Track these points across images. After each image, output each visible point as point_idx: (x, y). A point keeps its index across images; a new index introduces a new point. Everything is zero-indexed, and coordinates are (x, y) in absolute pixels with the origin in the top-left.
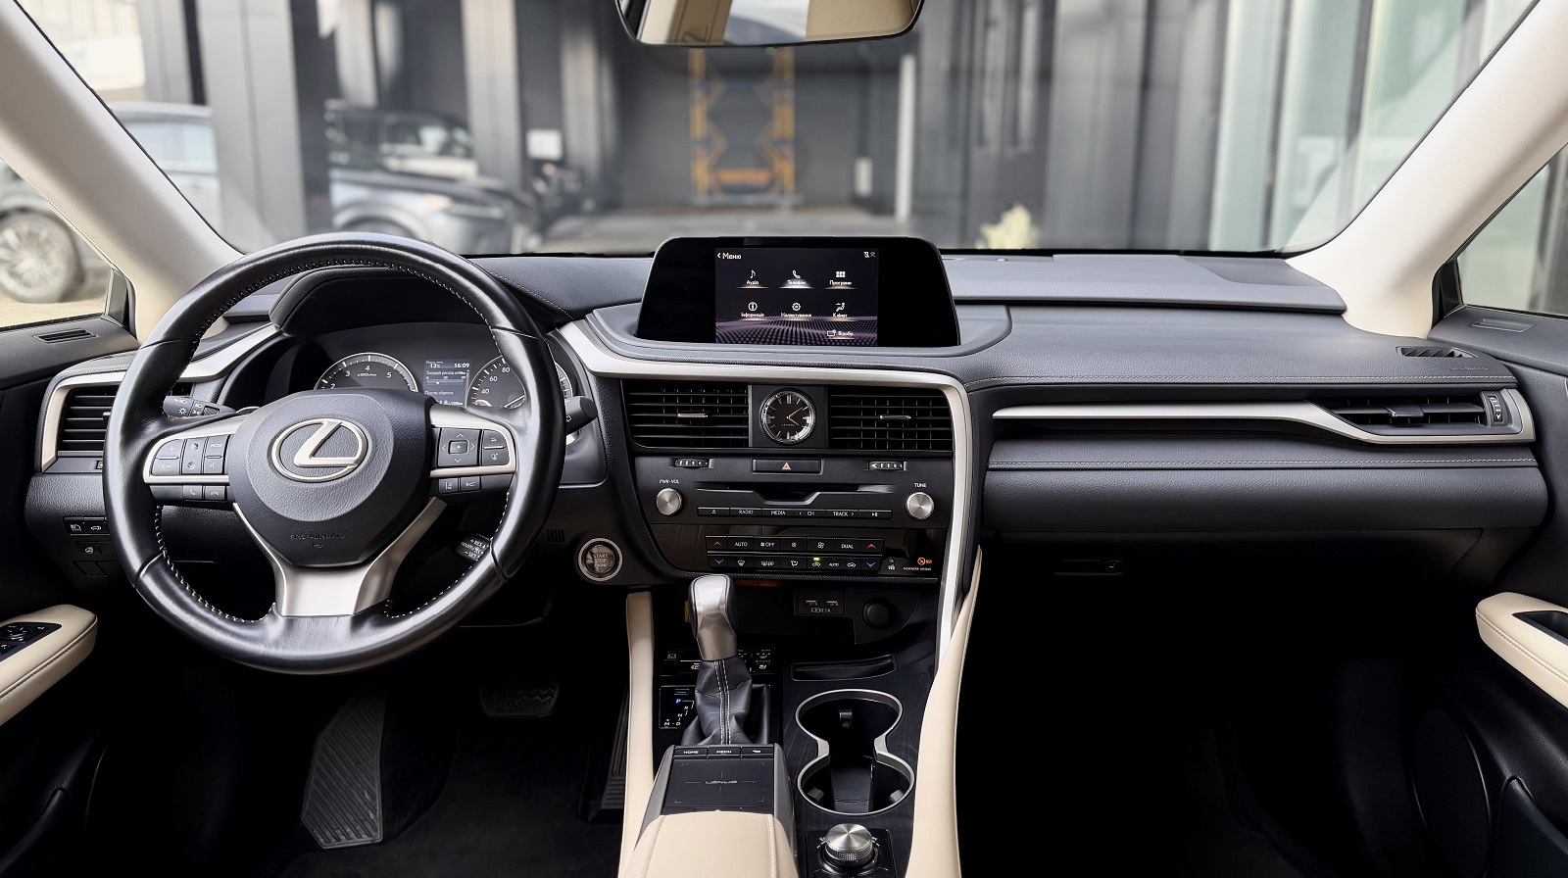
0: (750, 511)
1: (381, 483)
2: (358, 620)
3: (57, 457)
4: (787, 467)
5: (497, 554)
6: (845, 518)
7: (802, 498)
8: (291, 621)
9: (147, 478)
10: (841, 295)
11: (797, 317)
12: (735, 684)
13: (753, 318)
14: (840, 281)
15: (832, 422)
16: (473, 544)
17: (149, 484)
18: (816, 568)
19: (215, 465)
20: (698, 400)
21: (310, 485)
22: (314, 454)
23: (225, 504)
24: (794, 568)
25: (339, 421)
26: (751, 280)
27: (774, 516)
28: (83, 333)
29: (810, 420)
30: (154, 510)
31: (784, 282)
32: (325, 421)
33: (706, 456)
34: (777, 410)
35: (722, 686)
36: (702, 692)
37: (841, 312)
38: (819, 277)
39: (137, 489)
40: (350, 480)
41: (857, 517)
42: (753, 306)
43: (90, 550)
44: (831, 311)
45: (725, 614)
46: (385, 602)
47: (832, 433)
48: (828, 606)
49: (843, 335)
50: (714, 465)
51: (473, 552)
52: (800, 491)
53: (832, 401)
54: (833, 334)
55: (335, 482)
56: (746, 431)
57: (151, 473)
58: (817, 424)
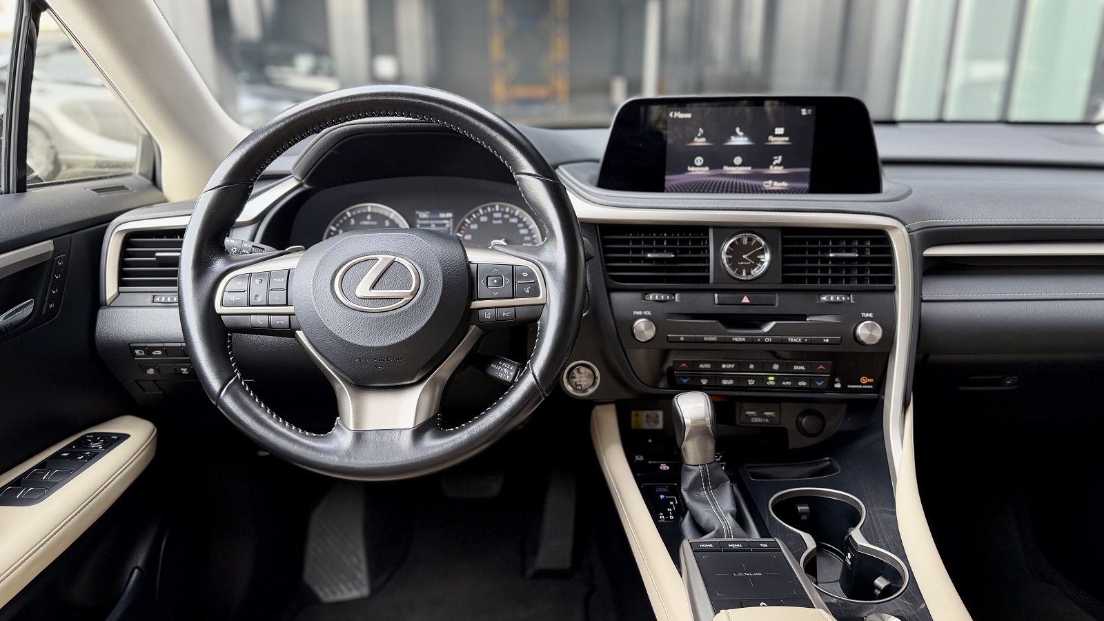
0: (714, 339)
1: (434, 312)
2: (418, 433)
3: (119, 293)
4: (746, 300)
5: (537, 374)
6: (799, 343)
7: (759, 327)
8: (359, 436)
9: (219, 309)
10: (778, 150)
11: (738, 168)
12: (717, 485)
13: (699, 170)
14: (779, 137)
15: (784, 260)
16: (501, 366)
17: (220, 315)
18: (771, 387)
19: (279, 297)
20: (660, 242)
21: (372, 315)
22: (373, 287)
23: (290, 332)
24: (752, 387)
25: (393, 257)
26: (699, 137)
27: (735, 342)
28: (122, 188)
29: (766, 257)
30: (226, 338)
31: (728, 139)
32: (381, 257)
33: (672, 292)
34: (736, 251)
35: (706, 486)
36: (689, 491)
37: (777, 165)
38: (759, 132)
39: (211, 320)
40: (407, 310)
41: (810, 343)
42: (699, 160)
43: (151, 371)
44: (768, 163)
45: (709, 426)
46: (436, 416)
47: (785, 270)
48: (765, 417)
49: (778, 185)
50: (680, 299)
51: (502, 372)
52: (756, 321)
53: (784, 242)
54: (768, 184)
55: (395, 312)
56: (708, 268)
57: (222, 305)
58: (772, 262)
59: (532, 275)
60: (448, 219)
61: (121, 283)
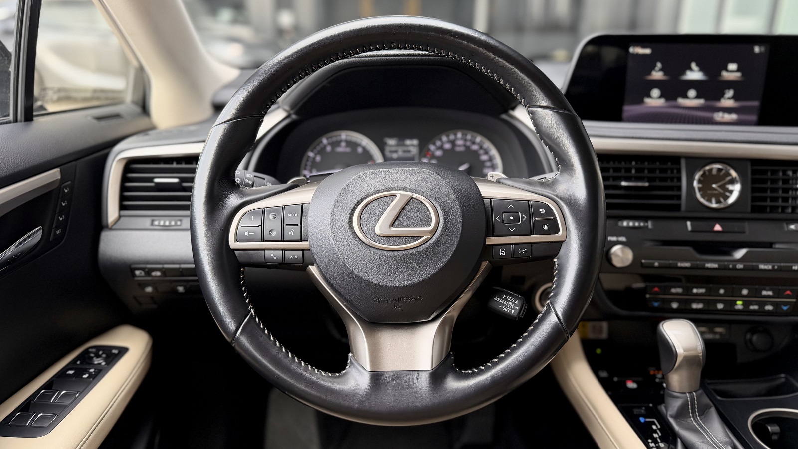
0: (688, 265)
2: (437, 376)
3: (120, 216)
4: (718, 228)
5: (560, 314)
6: (769, 271)
7: (729, 254)
8: (376, 378)
9: (233, 244)
10: (730, 84)
11: (692, 100)
12: (703, 412)
13: (655, 100)
14: (732, 72)
15: (754, 190)
16: (505, 299)
17: (233, 250)
18: (739, 311)
19: (293, 232)
20: (629, 170)
21: (392, 253)
22: (392, 225)
23: (301, 266)
24: (721, 310)
25: (410, 193)
26: (657, 72)
27: (708, 269)
28: (117, 116)
29: (736, 188)
30: (240, 273)
31: (684, 73)
32: (399, 194)
33: (645, 219)
34: (706, 180)
35: (692, 413)
36: (676, 417)
37: (729, 98)
38: (713, 69)
39: (223, 251)
40: (428, 249)
41: (780, 270)
42: (656, 92)
43: (149, 290)
44: (720, 96)
45: (701, 358)
46: (448, 355)
47: (754, 199)
48: (716, 333)
49: (728, 117)
50: (653, 225)
51: (507, 306)
52: (724, 248)
53: (754, 172)
54: (719, 116)
55: (415, 250)
56: (679, 197)
57: (236, 240)
58: (742, 192)
59: (549, 211)
60: (413, 145)
61: (122, 207)
